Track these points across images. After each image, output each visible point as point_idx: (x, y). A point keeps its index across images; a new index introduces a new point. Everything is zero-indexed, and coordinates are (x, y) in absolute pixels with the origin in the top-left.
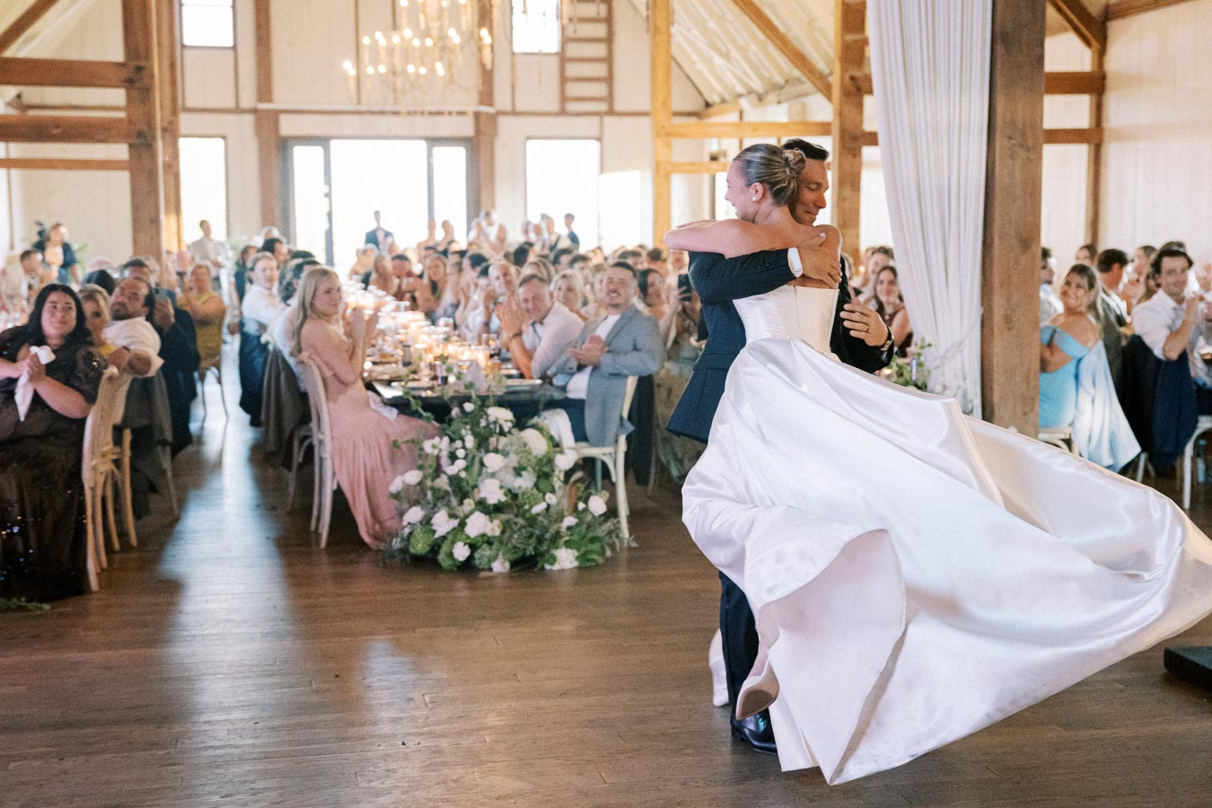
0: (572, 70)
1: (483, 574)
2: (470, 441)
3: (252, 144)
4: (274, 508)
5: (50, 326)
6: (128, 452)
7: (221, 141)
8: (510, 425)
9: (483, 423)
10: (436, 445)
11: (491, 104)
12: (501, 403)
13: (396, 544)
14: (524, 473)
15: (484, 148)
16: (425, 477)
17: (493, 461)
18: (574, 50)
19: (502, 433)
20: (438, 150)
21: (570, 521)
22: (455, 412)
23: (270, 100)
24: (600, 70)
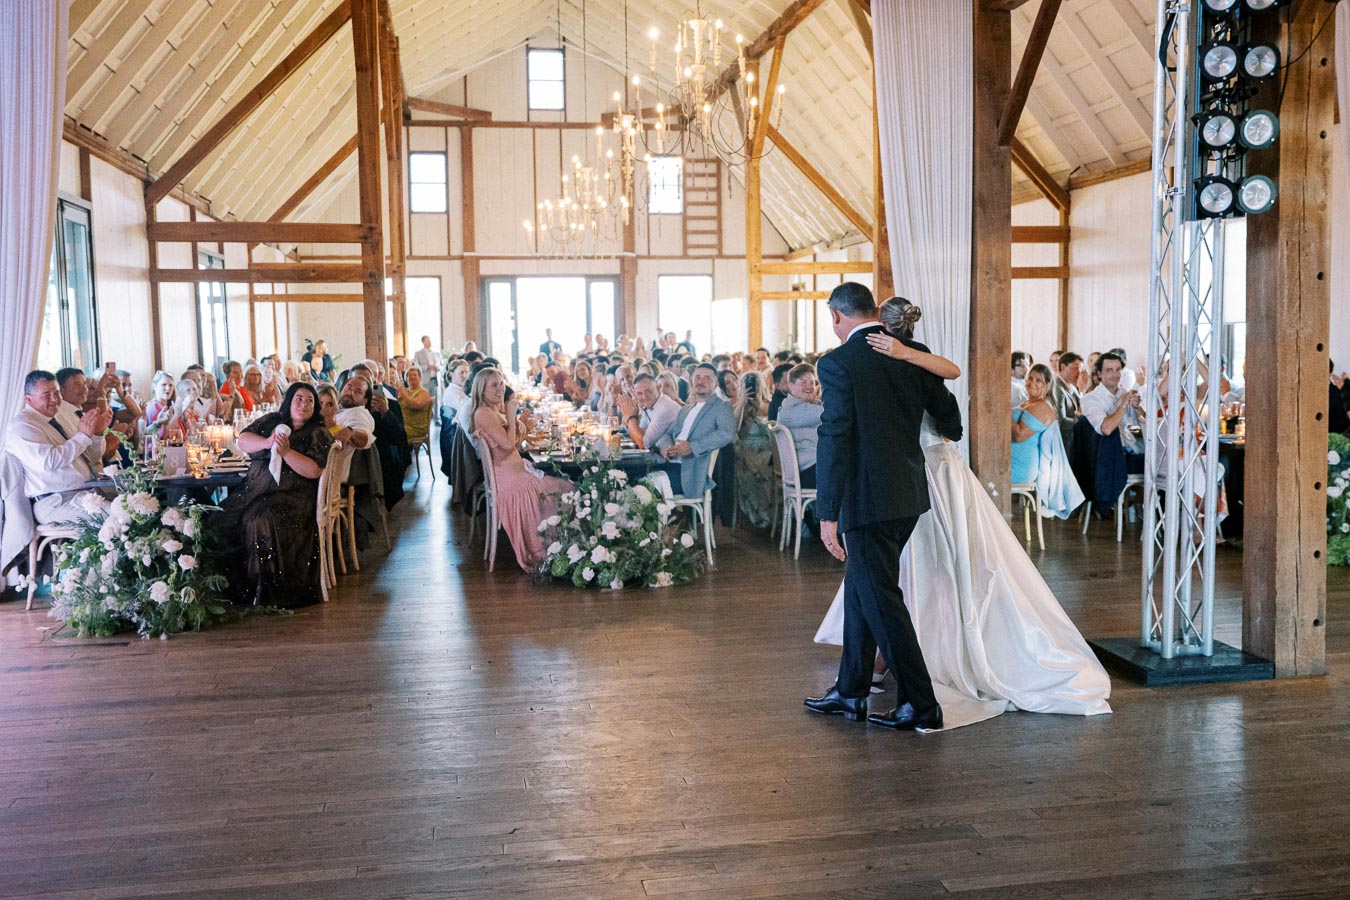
0: (692, 225)
1: (603, 590)
2: (595, 494)
3: (458, 283)
4: (459, 544)
5: (297, 414)
6: (352, 503)
7: (437, 280)
8: (625, 482)
9: (605, 481)
10: (570, 497)
11: (633, 251)
12: (618, 466)
13: (542, 570)
14: (635, 517)
15: (628, 283)
16: (562, 520)
17: (611, 508)
18: (692, 211)
19: (619, 488)
20: (596, 286)
21: (666, 552)
22: (586, 472)
23: (473, 250)
24: (712, 225)
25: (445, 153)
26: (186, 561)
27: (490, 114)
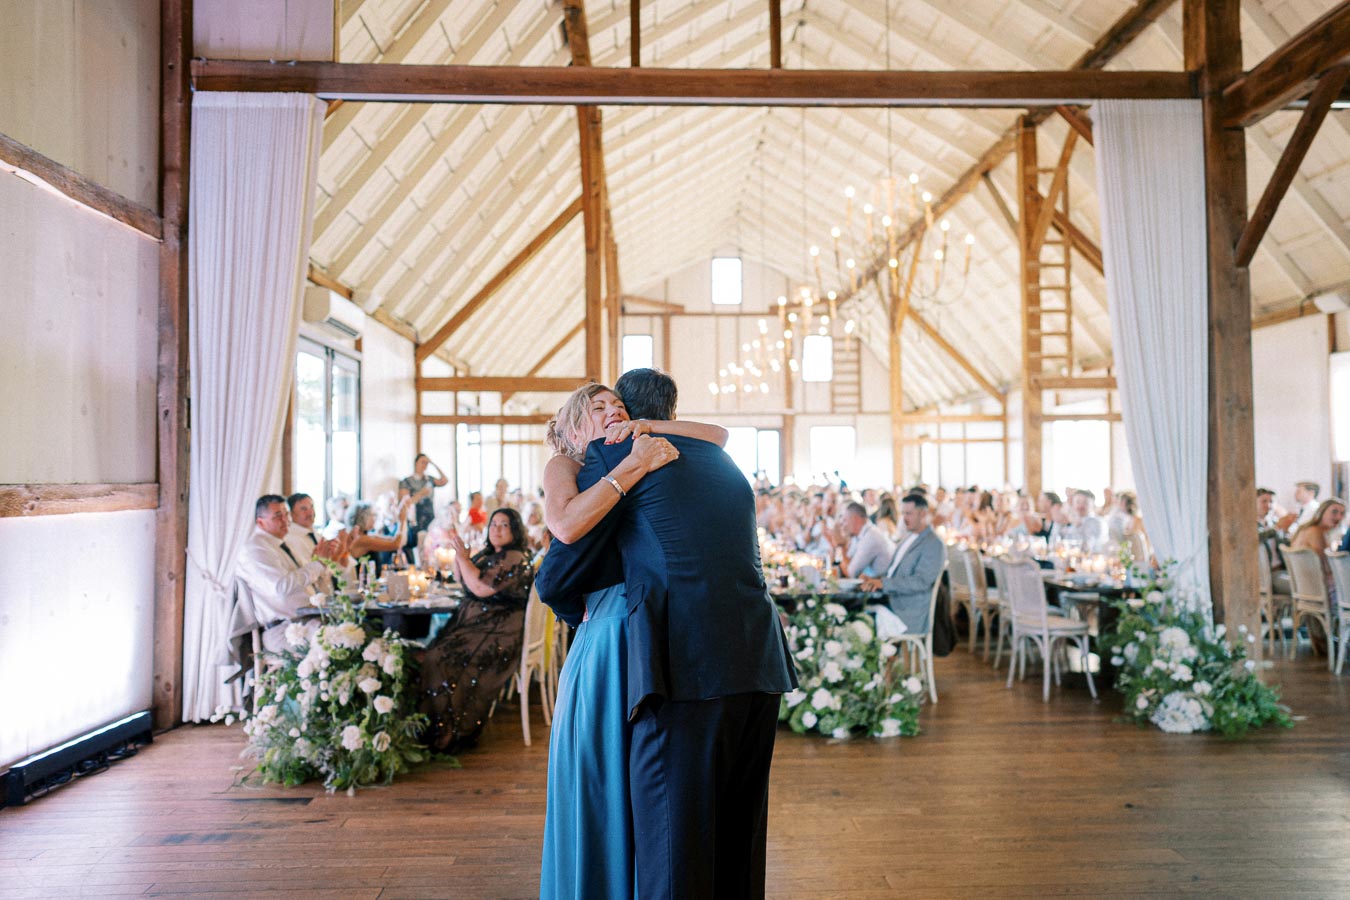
0: (838, 389)
1: (827, 741)
2: (814, 631)
8: (843, 618)
9: (822, 617)
11: (792, 409)
12: (835, 600)
14: (855, 657)
15: (788, 433)
17: (832, 647)
18: (839, 378)
19: (837, 624)
21: (897, 698)
22: (800, 606)
24: (854, 389)
25: (651, 335)
26: (383, 703)
27: (682, 307)
